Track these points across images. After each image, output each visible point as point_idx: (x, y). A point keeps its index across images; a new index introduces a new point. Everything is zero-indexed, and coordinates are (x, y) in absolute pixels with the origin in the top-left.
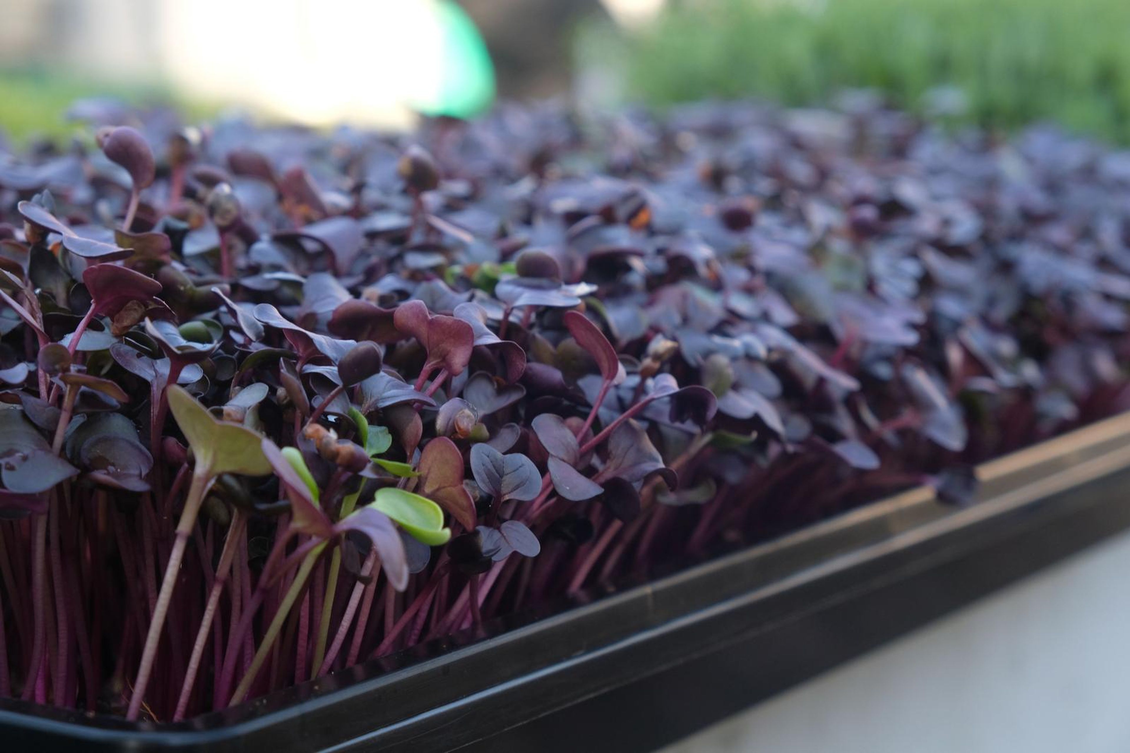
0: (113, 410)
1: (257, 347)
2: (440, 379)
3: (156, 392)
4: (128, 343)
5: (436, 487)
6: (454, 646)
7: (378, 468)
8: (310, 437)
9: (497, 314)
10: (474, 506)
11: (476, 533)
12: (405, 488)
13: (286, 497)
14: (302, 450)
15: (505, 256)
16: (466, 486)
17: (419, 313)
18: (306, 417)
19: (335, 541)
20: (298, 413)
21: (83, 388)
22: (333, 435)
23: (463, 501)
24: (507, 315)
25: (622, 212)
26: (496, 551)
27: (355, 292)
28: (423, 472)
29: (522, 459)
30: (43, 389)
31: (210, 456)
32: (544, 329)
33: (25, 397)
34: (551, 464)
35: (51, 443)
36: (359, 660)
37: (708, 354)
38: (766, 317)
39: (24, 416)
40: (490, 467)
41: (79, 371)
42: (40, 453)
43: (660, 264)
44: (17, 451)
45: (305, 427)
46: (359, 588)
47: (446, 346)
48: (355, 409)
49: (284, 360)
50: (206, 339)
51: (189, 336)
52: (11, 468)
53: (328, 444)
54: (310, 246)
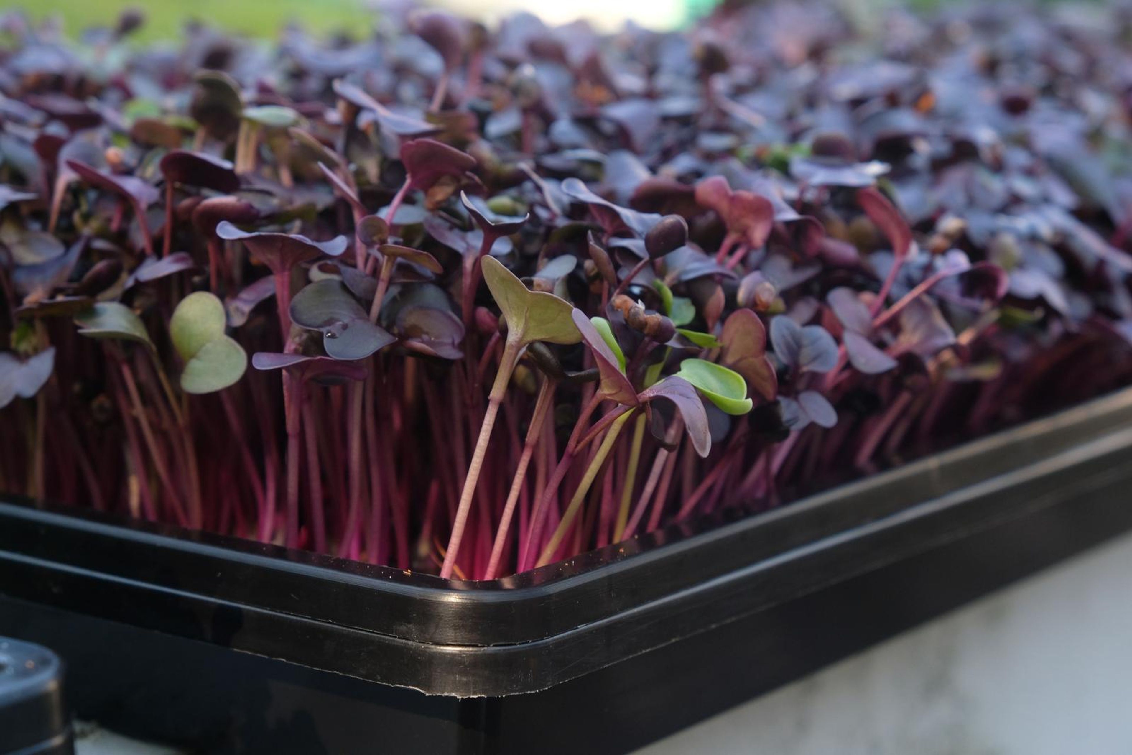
0: (428, 281)
1: (561, 222)
2: (739, 253)
3: (468, 263)
4: (441, 217)
5: (737, 357)
6: (748, 513)
7: (683, 339)
8: (619, 307)
9: (792, 193)
10: (775, 376)
11: (776, 403)
12: (706, 358)
13: (593, 364)
14: (610, 320)
15: (795, 137)
16: (767, 356)
17: (719, 189)
18: (612, 289)
19: (641, 408)
20: (606, 284)
21: (399, 260)
22: (641, 306)
23: (764, 372)
24: (802, 192)
25: (907, 96)
26: (795, 420)
27: (653, 170)
28: (726, 343)
29: (820, 332)
30: (360, 261)
31: (521, 325)
32: (837, 206)
33: (343, 268)
34: (848, 338)
35: (368, 311)
36: (660, 525)
37: (993, 234)
38: (1046, 200)
39: (344, 286)
40: (789, 339)
41: (396, 243)
42: (359, 323)
43: (943, 148)
44: (338, 320)
45: (613, 298)
46: (663, 454)
47: (748, 221)
48: (658, 281)
49: (592, 233)
50: (513, 213)
51: (498, 211)
52: (333, 336)
53: (636, 314)
54: (607, 128)
